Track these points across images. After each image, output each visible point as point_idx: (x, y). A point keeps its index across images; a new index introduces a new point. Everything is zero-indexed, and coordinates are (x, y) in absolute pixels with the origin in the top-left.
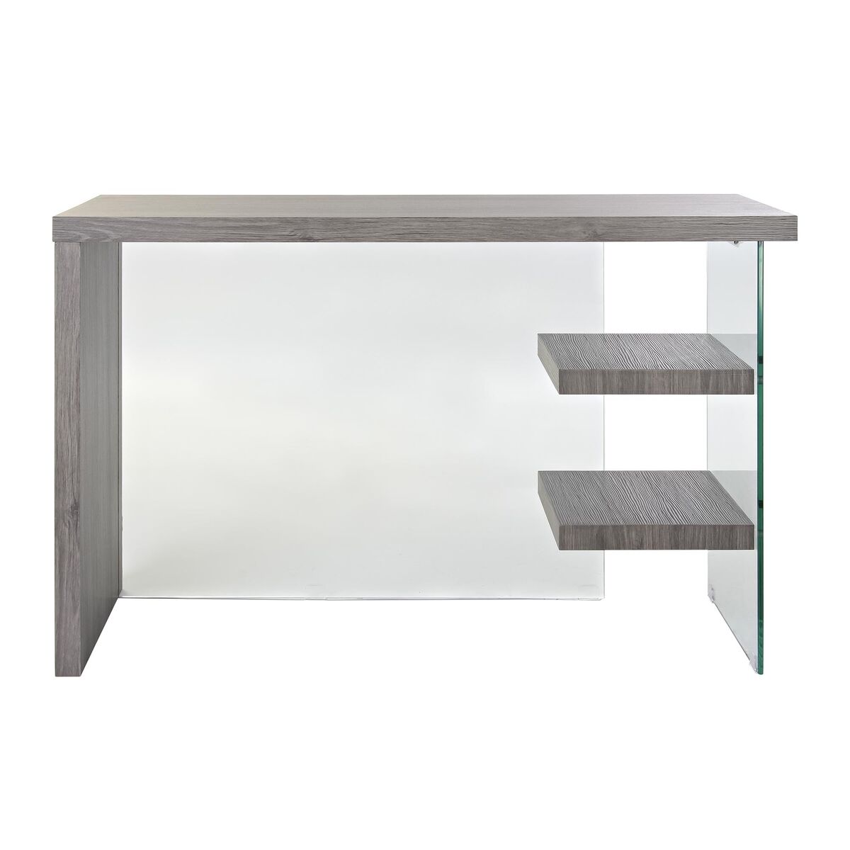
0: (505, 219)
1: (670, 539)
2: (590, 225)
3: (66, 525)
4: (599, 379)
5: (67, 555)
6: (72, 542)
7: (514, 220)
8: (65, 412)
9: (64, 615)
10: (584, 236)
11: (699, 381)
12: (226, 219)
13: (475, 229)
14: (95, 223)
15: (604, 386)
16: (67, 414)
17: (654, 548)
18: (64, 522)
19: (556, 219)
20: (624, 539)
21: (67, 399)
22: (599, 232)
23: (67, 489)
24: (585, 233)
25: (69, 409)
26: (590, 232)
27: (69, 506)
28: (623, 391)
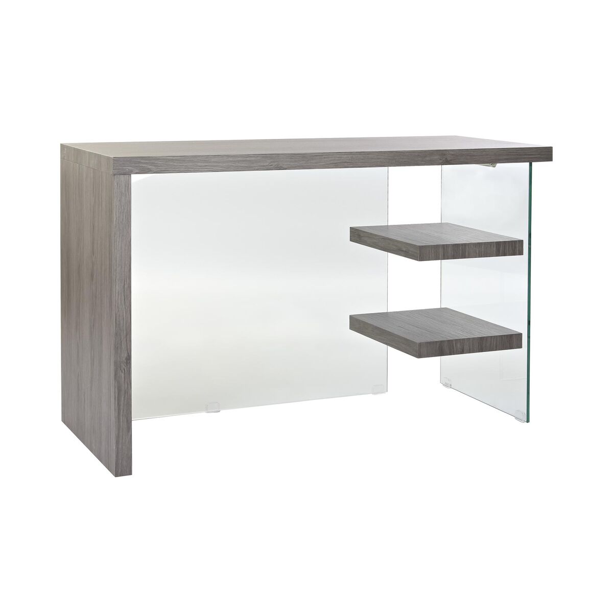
0: (396, 152)
1: (478, 346)
2: (444, 155)
3: (122, 372)
4: (441, 250)
5: (123, 393)
6: (126, 382)
7: (401, 153)
8: (121, 293)
9: (121, 434)
10: (441, 161)
11: (495, 249)
12: (228, 156)
13: (379, 158)
14: (142, 161)
15: (444, 255)
16: (123, 295)
17: (470, 352)
18: (121, 369)
19: (425, 151)
20: (453, 348)
21: (122, 285)
22: (449, 159)
23: (123, 346)
24: (440, 159)
25: (124, 290)
26: (444, 159)
27: (124, 359)
28: (454, 257)
